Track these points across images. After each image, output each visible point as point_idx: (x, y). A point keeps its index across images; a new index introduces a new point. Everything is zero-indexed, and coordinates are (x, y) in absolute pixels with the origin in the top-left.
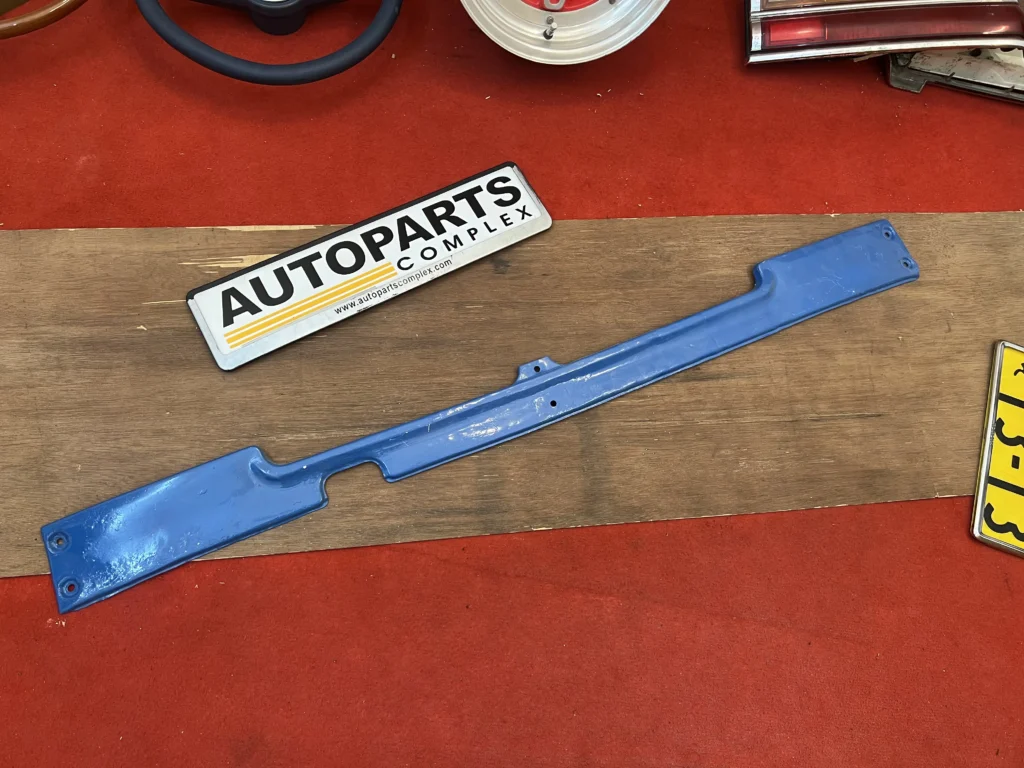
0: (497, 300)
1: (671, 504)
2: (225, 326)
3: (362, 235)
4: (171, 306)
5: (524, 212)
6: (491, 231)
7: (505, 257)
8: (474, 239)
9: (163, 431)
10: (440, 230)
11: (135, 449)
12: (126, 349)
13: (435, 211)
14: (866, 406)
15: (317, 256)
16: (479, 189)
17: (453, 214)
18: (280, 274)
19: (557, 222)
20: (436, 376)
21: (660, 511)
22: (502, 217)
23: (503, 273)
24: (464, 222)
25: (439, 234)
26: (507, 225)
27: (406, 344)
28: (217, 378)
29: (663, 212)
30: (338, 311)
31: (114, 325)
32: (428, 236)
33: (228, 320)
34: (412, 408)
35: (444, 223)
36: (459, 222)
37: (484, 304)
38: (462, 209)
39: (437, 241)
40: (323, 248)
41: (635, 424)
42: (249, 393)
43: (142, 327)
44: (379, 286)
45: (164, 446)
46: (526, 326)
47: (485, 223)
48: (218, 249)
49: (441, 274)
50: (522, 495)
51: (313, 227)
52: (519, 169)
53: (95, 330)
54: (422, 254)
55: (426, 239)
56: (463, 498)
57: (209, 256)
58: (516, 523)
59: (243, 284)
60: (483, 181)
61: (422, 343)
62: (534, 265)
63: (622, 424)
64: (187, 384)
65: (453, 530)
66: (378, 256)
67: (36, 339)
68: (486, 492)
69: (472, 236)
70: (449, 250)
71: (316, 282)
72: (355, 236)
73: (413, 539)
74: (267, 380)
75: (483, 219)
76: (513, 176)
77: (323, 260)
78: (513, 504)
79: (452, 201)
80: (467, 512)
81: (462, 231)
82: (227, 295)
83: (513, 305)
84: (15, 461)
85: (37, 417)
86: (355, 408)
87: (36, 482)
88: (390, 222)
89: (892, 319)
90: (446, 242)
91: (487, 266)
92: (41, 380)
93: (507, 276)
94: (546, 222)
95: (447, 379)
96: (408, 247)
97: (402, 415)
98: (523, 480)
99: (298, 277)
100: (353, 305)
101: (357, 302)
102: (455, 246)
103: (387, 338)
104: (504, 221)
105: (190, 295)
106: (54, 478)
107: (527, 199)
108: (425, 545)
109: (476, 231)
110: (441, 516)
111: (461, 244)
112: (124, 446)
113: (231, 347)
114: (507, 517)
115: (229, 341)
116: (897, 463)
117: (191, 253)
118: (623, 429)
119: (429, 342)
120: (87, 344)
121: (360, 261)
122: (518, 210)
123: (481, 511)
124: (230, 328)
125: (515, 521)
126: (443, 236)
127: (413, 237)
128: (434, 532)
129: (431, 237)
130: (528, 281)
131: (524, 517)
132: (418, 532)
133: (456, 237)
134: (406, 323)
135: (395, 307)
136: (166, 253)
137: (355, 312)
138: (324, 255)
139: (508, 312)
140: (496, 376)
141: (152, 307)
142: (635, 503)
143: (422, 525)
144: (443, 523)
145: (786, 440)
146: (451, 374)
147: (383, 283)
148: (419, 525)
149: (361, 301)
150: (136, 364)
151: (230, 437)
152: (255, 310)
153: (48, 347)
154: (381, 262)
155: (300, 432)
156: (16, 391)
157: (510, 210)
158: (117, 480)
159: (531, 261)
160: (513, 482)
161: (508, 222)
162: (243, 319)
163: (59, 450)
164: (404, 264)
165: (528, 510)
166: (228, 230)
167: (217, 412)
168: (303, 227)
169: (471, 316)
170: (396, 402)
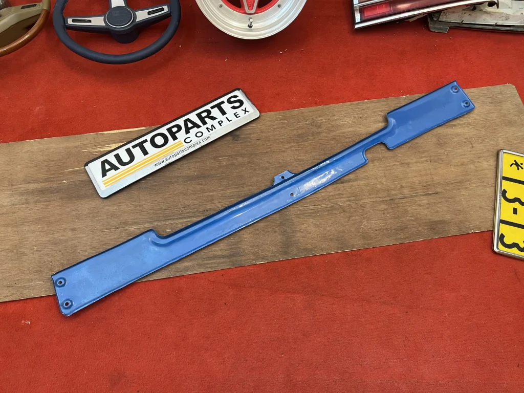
0: (234, 154)
1: (328, 245)
2: (103, 177)
3: (167, 129)
4: (78, 170)
5: (245, 111)
6: (229, 121)
7: (238, 133)
8: (221, 126)
9: (75, 229)
10: (205, 123)
11: (62, 238)
12: (57, 192)
13: (202, 114)
14: (429, 190)
15: (146, 141)
16: (223, 102)
17: (211, 115)
18: (128, 151)
19: (262, 114)
20: (206, 192)
21: (322, 249)
22: (235, 114)
23: (237, 141)
24: (216, 118)
25: (204, 125)
26: (237, 117)
27: (191, 178)
28: (99, 203)
29: (316, 104)
30: (156, 165)
31: (52, 181)
32: (198, 126)
33: (104, 174)
34: (194, 209)
35: (207, 120)
36: (213, 118)
37: (229, 156)
38: (215, 112)
39: (203, 128)
40: (148, 137)
41: (306, 208)
42: (115, 208)
43: (65, 181)
44: (175, 152)
45: (75, 236)
46: (249, 165)
47: (227, 118)
48: (99, 143)
49: (205, 144)
50: (251, 246)
51: (144, 128)
52: (243, 91)
53: (43, 185)
54: (196, 136)
55: (198, 128)
56: (221, 250)
57: (95, 146)
58: (248, 261)
59: (111, 158)
60: (225, 99)
61: (198, 177)
62: (252, 136)
63: (301, 208)
64: (85, 206)
65: (217, 266)
66: (175, 138)
67: (16, 191)
68: (233, 247)
69: (220, 124)
70: (209, 132)
71: (145, 153)
72: (164, 130)
73: (196, 272)
74: (124, 201)
75: (225, 116)
76: (240, 95)
77: (149, 142)
78: (246, 251)
79: (210, 109)
80: (223, 257)
81: (215, 123)
82: (103, 163)
83: (243, 156)
84: (7, 247)
85: (17, 226)
86: (166, 211)
87: (16, 257)
88: (181, 122)
89: (441, 144)
90: (207, 128)
91: (229, 138)
92: (18, 209)
93: (238, 142)
94: (257, 114)
95: (211, 194)
96: (189, 132)
97: (189, 212)
98: (251, 239)
99: (137, 152)
100: (163, 162)
101: (165, 160)
102: (212, 130)
103: (180, 176)
104: (236, 116)
105: (86, 165)
106: (24, 254)
107: (247, 104)
108: (203, 275)
109: (222, 122)
110: (210, 260)
111: (215, 129)
112: (56, 237)
113: (106, 187)
114: (243, 258)
115: (105, 184)
116: (448, 217)
117: (87, 146)
119: (202, 177)
120: (39, 191)
121: (166, 141)
122: (242, 110)
123: (230, 256)
124: (105, 178)
125: (248, 260)
126: (206, 126)
127: (192, 128)
128: (207, 268)
129: (200, 126)
130: (249, 144)
131: (252, 257)
132: (199, 268)
133: (212, 126)
134: (190, 168)
135: (185, 162)
136: (76, 147)
137: (164, 165)
138: (149, 140)
139: (240, 159)
140: (235, 190)
141: (70, 172)
142: (309, 246)
143: (201, 265)
144: (212, 263)
145: (387, 210)
146: (213, 191)
147: (177, 150)
148: (200, 265)
149: (167, 160)
150: (61, 198)
151: (106, 229)
152: (116, 168)
153: (21, 194)
154: (176, 141)
155: (140, 224)
156: (7, 215)
157: (239, 111)
158: (53, 253)
159: (250, 134)
160: (246, 241)
161: (238, 116)
162: (111, 173)
163: (27, 241)
164: (187, 140)
165: (254, 254)
166: (104, 134)
167: (100, 218)
168: (139, 129)
169: (221, 162)
170: (186, 207)
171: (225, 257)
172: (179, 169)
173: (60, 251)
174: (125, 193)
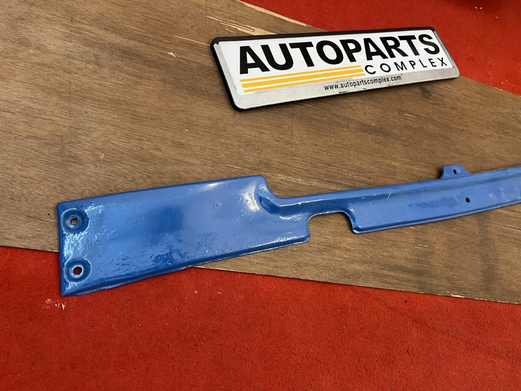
0: (424, 116)
2: (241, 73)
3: (341, 41)
4: (196, 45)
5: (442, 62)
7: (429, 88)
8: (414, 68)
9: (182, 144)
10: (392, 55)
11: (156, 153)
12: (157, 67)
13: (388, 41)
15: (310, 44)
16: (414, 37)
17: (398, 48)
20: (386, 158)
22: (430, 60)
23: (427, 98)
24: (406, 55)
25: (391, 57)
26: (433, 66)
27: (365, 128)
28: (228, 113)
30: (326, 88)
31: (150, 44)
32: (383, 56)
33: (243, 70)
35: (394, 51)
37: (417, 116)
38: (405, 47)
39: (390, 61)
40: (313, 40)
41: (510, 229)
42: (253, 133)
43: (172, 54)
45: (181, 158)
46: (443, 139)
47: (420, 61)
48: (236, 16)
50: (444, 266)
51: (304, 25)
52: (438, 34)
53: (132, 43)
54: (381, 67)
55: (383, 58)
56: (406, 259)
57: (230, 18)
59: (256, 46)
60: (416, 34)
61: (376, 131)
62: (446, 99)
63: (503, 227)
65: (399, 284)
67: (80, 33)
68: (421, 258)
69: (412, 65)
71: (310, 63)
73: (371, 285)
74: (268, 127)
75: (418, 57)
76: (434, 37)
77: (314, 49)
78: (438, 272)
79: (398, 39)
80: (409, 271)
81: (406, 60)
82: (243, 51)
83: (434, 123)
84: (41, 133)
85: (69, 99)
86: (331, 167)
87: (59, 159)
90: (396, 64)
91: (417, 90)
92: (79, 69)
93: (430, 101)
95: (393, 163)
96: (371, 59)
97: (363, 182)
98: (445, 254)
99: (296, 54)
100: (336, 87)
101: (339, 86)
102: (402, 69)
103: (353, 120)
104: (432, 63)
107: (442, 53)
108: (377, 292)
109: (415, 64)
110: (390, 270)
111: (406, 69)
112: (146, 147)
113: (246, 91)
114: (435, 282)
115: (244, 86)
117: (216, 12)
118: (504, 231)
119: (382, 132)
120: (124, 52)
121: (339, 59)
122: (438, 59)
123: (417, 273)
125: (441, 287)
126: (393, 60)
127: (375, 54)
128: (385, 282)
129: (386, 58)
130: (442, 109)
131: (446, 284)
132: (374, 280)
133: (402, 63)
134: (365, 112)
135: (359, 100)
136: (198, 6)
137: (337, 93)
138: (315, 45)
139: (431, 127)
141: (183, 42)
143: (377, 275)
144: (392, 276)
146: (395, 160)
147: (358, 77)
149: (342, 86)
150: (164, 81)
151: (236, 164)
152: (264, 69)
153: (88, 43)
154: (354, 63)
155: (291, 175)
156: (53, 71)
157: (434, 57)
158: (136, 176)
159: (444, 96)
160: (437, 254)
161: (434, 64)
163: (87, 135)
164: (369, 70)
165: (449, 280)
166: (245, 5)
167: (227, 141)
168: (298, 23)
169: (408, 121)
170: (359, 170)
171: (410, 272)
172: (351, 108)
173: (149, 177)
174: (270, 114)
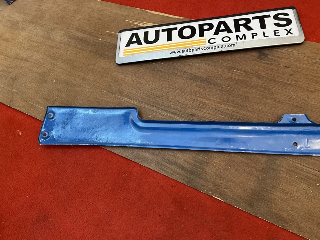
0: (252, 72)
1: (310, 228)
2: (126, 46)
3: (199, 25)
5: (289, 32)
6: (265, 36)
7: (267, 52)
8: (253, 38)
9: (86, 79)
11: (74, 82)
12: (91, 45)
13: (240, 21)
15: (176, 29)
16: (269, 16)
17: (248, 25)
18: (157, 33)
19: (308, 42)
20: (201, 98)
21: (299, 228)
22: (275, 31)
23: (262, 59)
24: (252, 29)
25: (236, 32)
26: (275, 35)
27: (195, 78)
30: (171, 53)
31: (92, 36)
32: (229, 31)
33: (128, 45)
34: (182, 108)
35: (242, 28)
36: (249, 29)
37: (245, 71)
38: (255, 24)
39: (233, 35)
40: (179, 26)
41: (306, 168)
42: (121, 76)
43: (100, 39)
44: (194, 47)
45: (82, 85)
46: (262, 89)
47: (264, 32)
48: (140, 18)
49: (227, 50)
50: (216, 175)
51: (181, 18)
52: (297, 11)
53: (85, 36)
54: (222, 40)
55: (228, 33)
56: (185, 160)
57: (136, 20)
58: (205, 188)
59: (141, 33)
60: (272, 13)
61: (202, 80)
62: (283, 60)
63: (297, 165)
64: (103, 64)
65: (172, 174)
66: (201, 35)
67: (68, 33)
68: (197, 164)
69: (253, 36)
70: (237, 40)
71: (169, 38)
72: (196, 25)
73: (151, 168)
74: (131, 73)
75: (263, 30)
76: (291, 14)
77: (177, 31)
78: (208, 177)
79: (251, 19)
80: (183, 168)
81: (249, 34)
82: (133, 35)
83: (260, 77)
85: (53, 59)
86: (158, 98)
87: (41, 81)
88: (215, 22)
90: (237, 36)
91: (255, 54)
92: (62, 47)
93: (263, 61)
94: (301, 39)
95: (206, 101)
96: (218, 34)
97: (176, 109)
98: (220, 167)
100: (179, 52)
102: (241, 39)
103: (188, 72)
105: (121, 32)
106: (46, 81)
107: (295, 27)
109: (256, 35)
110: (169, 164)
111: (245, 39)
112: (71, 79)
114: (202, 182)
115: (124, 53)
117: (131, 17)
118: (297, 168)
119: (206, 81)
120: (81, 40)
122: (286, 30)
123: (189, 172)
126: (238, 33)
127: (222, 31)
128: (163, 169)
129: (232, 32)
130: (274, 68)
131: (211, 186)
132: (156, 165)
133: (244, 35)
134: (200, 68)
135: (198, 60)
136: (123, 16)
137: (178, 56)
138: (178, 29)
139: (255, 80)
140: (232, 109)
141: (108, 33)
142: (284, 215)
143: (159, 164)
144: (169, 167)
146: (209, 99)
147: (197, 46)
148: (158, 163)
149: (183, 52)
150: (91, 51)
151: (106, 90)
153: (69, 37)
154: (201, 38)
155: (132, 99)
156: (53, 48)
157: (281, 29)
160: (213, 165)
162: (134, 46)
163: (53, 73)
164: (211, 41)
165: (215, 185)
166: (148, 12)
167: (106, 79)
168: (177, 17)
169: (233, 75)
170: (177, 102)
171: (184, 170)
172: (190, 65)
173: (67, 91)
